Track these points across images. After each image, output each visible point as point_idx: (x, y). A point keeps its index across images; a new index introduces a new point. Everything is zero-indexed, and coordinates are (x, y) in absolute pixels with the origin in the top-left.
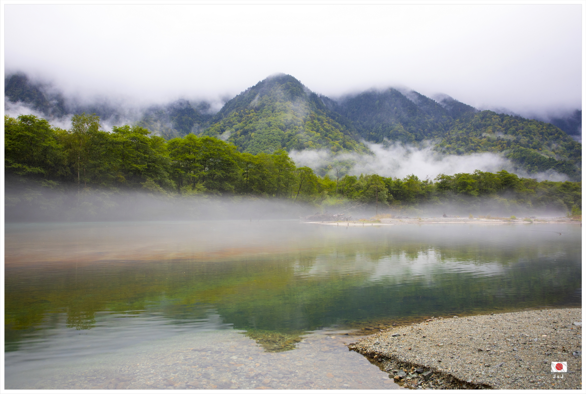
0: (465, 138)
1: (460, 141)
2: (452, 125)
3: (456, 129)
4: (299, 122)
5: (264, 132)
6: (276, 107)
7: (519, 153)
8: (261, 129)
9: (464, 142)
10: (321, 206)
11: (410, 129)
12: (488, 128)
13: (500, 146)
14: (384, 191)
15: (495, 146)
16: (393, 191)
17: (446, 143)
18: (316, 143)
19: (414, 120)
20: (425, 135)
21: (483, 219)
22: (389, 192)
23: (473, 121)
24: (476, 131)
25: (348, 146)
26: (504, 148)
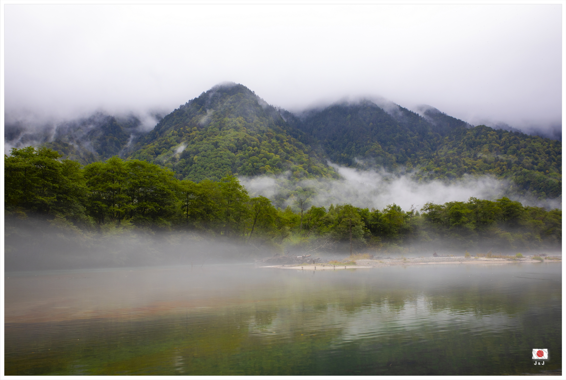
0: (457, 159)
1: (451, 163)
2: (440, 143)
3: (445, 149)
4: (253, 141)
5: (209, 155)
6: (224, 124)
7: (522, 177)
8: (205, 151)
9: (456, 163)
10: (281, 245)
11: (389, 149)
12: (484, 146)
13: (499, 168)
14: (359, 225)
15: (492, 168)
16: (371, 226)
17: (434, 165)
18: (275, 167)
19: (394, 138)
20: (408, 156)
21: (482, 258)
22: (365, 227)
23: (465, 138)
24: (470, 150)
25: (314, 170)
26: (503, 170)
